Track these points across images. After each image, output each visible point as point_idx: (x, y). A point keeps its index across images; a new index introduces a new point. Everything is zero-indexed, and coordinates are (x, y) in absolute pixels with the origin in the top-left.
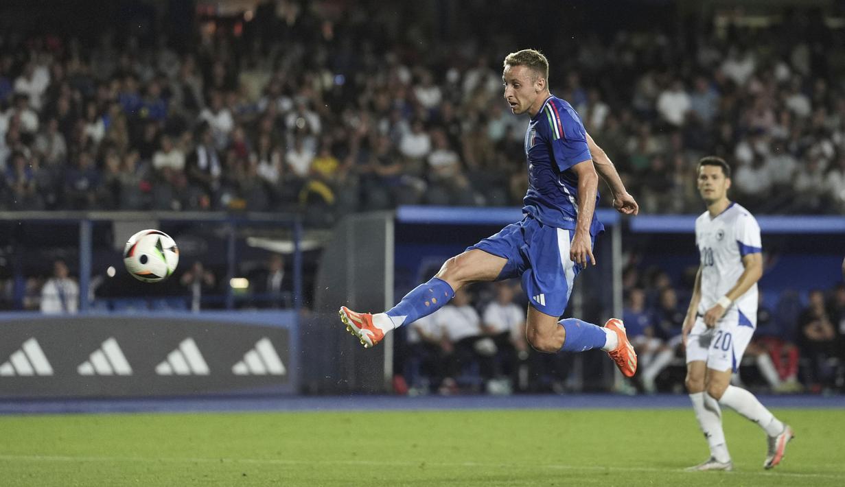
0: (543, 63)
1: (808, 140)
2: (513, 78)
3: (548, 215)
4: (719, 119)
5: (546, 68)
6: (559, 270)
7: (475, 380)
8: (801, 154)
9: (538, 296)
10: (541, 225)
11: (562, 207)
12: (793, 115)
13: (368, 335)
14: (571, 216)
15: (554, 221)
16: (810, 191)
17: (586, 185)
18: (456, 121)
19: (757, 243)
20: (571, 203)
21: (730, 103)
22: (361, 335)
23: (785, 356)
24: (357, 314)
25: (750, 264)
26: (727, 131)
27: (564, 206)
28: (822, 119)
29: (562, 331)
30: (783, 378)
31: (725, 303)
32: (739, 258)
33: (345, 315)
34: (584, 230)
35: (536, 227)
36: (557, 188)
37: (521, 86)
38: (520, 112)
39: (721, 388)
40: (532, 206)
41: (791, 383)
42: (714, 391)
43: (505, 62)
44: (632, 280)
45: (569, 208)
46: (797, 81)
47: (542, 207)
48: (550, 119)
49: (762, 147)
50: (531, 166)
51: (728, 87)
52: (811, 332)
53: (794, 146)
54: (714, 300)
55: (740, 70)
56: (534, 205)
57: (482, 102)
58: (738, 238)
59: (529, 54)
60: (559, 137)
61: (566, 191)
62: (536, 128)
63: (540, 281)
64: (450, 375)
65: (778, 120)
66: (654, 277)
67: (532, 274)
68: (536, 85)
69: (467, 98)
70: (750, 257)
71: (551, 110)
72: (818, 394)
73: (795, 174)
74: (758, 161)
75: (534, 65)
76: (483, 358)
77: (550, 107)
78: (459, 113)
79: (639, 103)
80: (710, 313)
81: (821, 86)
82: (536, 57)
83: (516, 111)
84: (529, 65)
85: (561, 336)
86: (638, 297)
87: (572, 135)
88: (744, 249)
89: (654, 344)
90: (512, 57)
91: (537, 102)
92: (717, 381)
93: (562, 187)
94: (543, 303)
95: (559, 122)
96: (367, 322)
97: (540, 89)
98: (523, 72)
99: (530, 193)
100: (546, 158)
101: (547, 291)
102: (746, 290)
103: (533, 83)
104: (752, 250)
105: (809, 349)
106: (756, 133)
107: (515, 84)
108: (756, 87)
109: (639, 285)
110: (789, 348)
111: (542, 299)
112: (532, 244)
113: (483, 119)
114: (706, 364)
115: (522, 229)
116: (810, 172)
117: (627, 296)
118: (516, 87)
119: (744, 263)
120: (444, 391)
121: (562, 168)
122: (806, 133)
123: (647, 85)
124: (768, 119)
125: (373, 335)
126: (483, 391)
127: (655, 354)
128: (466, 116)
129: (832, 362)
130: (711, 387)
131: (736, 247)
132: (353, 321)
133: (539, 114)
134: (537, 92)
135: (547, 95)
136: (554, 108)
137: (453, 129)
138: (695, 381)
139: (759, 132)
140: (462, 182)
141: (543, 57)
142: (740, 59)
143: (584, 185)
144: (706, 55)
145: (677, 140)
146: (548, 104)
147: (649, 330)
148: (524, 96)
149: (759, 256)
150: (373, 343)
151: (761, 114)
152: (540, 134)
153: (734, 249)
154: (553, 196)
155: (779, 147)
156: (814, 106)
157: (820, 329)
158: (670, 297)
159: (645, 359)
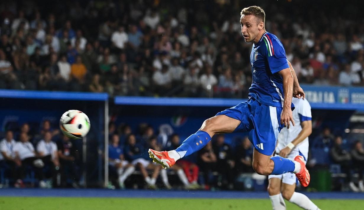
0: (262, 14)
1: (189, 59)
2: (247, 22)
3: (264, 98)
4: (143, 46)
5: (264, 17)
6: (270, 130)
7: (33, 181)
8: (186, 65)
9: (259, 144)
10: (260, 104)
11: (272, 94)
12: (181, 44)
13: (167, 162)
14: (278, 100)
15: (267, 102)
16: (191, 85)
17: (288, 82)
18: (10, 46)
19: (309, 114)
20: (277, 92)
21: (147, 39)
22: (163, 162)
23: (191, 171)
24: (159, 152)
25: (305, 126)
26: (148, 52)
27: (273, 94)
28: (195, 47)
29: (273, 163)
30: (190, 182)
31: (291, 146)
32: (299, 123)
33: (152, 153)
34: (288, 107)
35: (257, 105)
36: (269, 83)
37: (251, 26)
38: (250, 41)
39: (290, 194)
40: (254, 94)
41: (195, 184)
42: (286, 195)
43: (241, 13)
44: (113, 129)
45: (275, 95)
46: (182, 27)
47: (260, 94)
48: (267, 45)
49: (167, 62)
50: (254, 71)
51: (147, 30)
52: (205, 158)
53: (182, 62)
54: (285, 144)
55: (152, 21)
56: (255, 92)
57: (21, 35)
58: (299, 112)
59: (255, 8)
60: (271, 55)
61: (274, 85)
62: (258, 50)
63: (260, 136)
64: (19, 178)
65: (174, 48)
66: (123, 129)
67: (256, 131)
68: (259, 26)
69: (14, 33)
70: (305, 122)
71: (267, 40)
72: (209, 190)
73: (183, 76)
74: (165, 69)
75: (258, 15)
76: (37, 169)
77: (266, 38)
78: (10, 41)
79: (101, 37)
80: (283, 151)
81: (194, 30)
82: (259, 10)
83: (247, 40)
84: (256, 15)
85: (272, 166)
86: (116, 138)
87: (279, 54)
88: (302, 118)
89: (124, 163)
90: (246, 10)
91: (258, 35)
92: (288, 190)
93: (272, 83)
94: (262, 148)
95: (272, 47)
96: (165, 156)
97: (261, 28)
98: (252, 18)
99: (253, 86)
100: (263, 67)
101: (264, 142)
102: (302, 140)
103: (257, 25)
104: (306, 119)
105: (204, 167)
106: (163, 54)
107: (248, 25)
108: (161, 30)
109: (116, 133)
110: (194, 167)
111: (261, 146)
112: (256, 115)
113: (24, 44)
114: (281, 180)
115: (249, 105)
116: (192, 75)
117: (111, 138)
118: (248, 27)
119: (302, 125)
120: (17, 186)
121: (273, 72)
122: (188, 54)
123: (106, 28)
124: (168, 47)
125: (169, 162)
126: (37, 186)
127: (125, 169)
128: (14, 43)
129: (215, 174)
130: (284, 193)
131: (298, 117)
132: (157, 156)
133: (259, 41)
134: (259, 30)
135: (264, 31)
136: (269, 38)
137: (8, 49)
138: (272, 188)
139: (164, 54)
140: (14, 76)
141: (262, 11)
142: (152, 16)
143: (286, 82)
144: (135, 14)
145: (123, 57)
146: (265, 37)
147: (122, 156)
148: (252, 32)
149: (310, 122)
150: (170, 166)
151: (165, 45)
152: (261, 54)
153: (297, 118)
154: (267, 88)
155: (175, 61)
156: (191, 41)
157: (209, 157)
158: (133, 139)
159: (120, 171)
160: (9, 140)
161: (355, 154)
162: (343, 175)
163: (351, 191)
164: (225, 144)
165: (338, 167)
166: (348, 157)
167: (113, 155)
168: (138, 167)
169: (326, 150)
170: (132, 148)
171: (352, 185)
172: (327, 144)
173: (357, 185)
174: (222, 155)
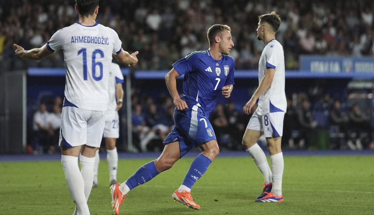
44: (136, 100)
49: (192, 39)
52: (217, 123)
55: (184, 4)
64: (53, 145)
66: (146, 99)
86: (139, 108)
89: (145, 129)
108: (191, 13)
109: (139, 103)
117: (133, 108)
120: (50, 152)
127: (147, 134)
145: (155, 37)
147: (143, 123)
157: (221, 122)
158: (153, 108)
159: (142, 136)
160: (42, 112)
161: (352, 116)
162: (342, 135)
163: (349, 149)
164: (235, 110)
165: (337, 128)
166: (346, 119)
167: (135, 123)
168: (158, 132)
169: (326, 113)
170: (152, 116)
171: (350, 144)
172: (327, 108)
173: (355, 143)
174: (233, 120)
